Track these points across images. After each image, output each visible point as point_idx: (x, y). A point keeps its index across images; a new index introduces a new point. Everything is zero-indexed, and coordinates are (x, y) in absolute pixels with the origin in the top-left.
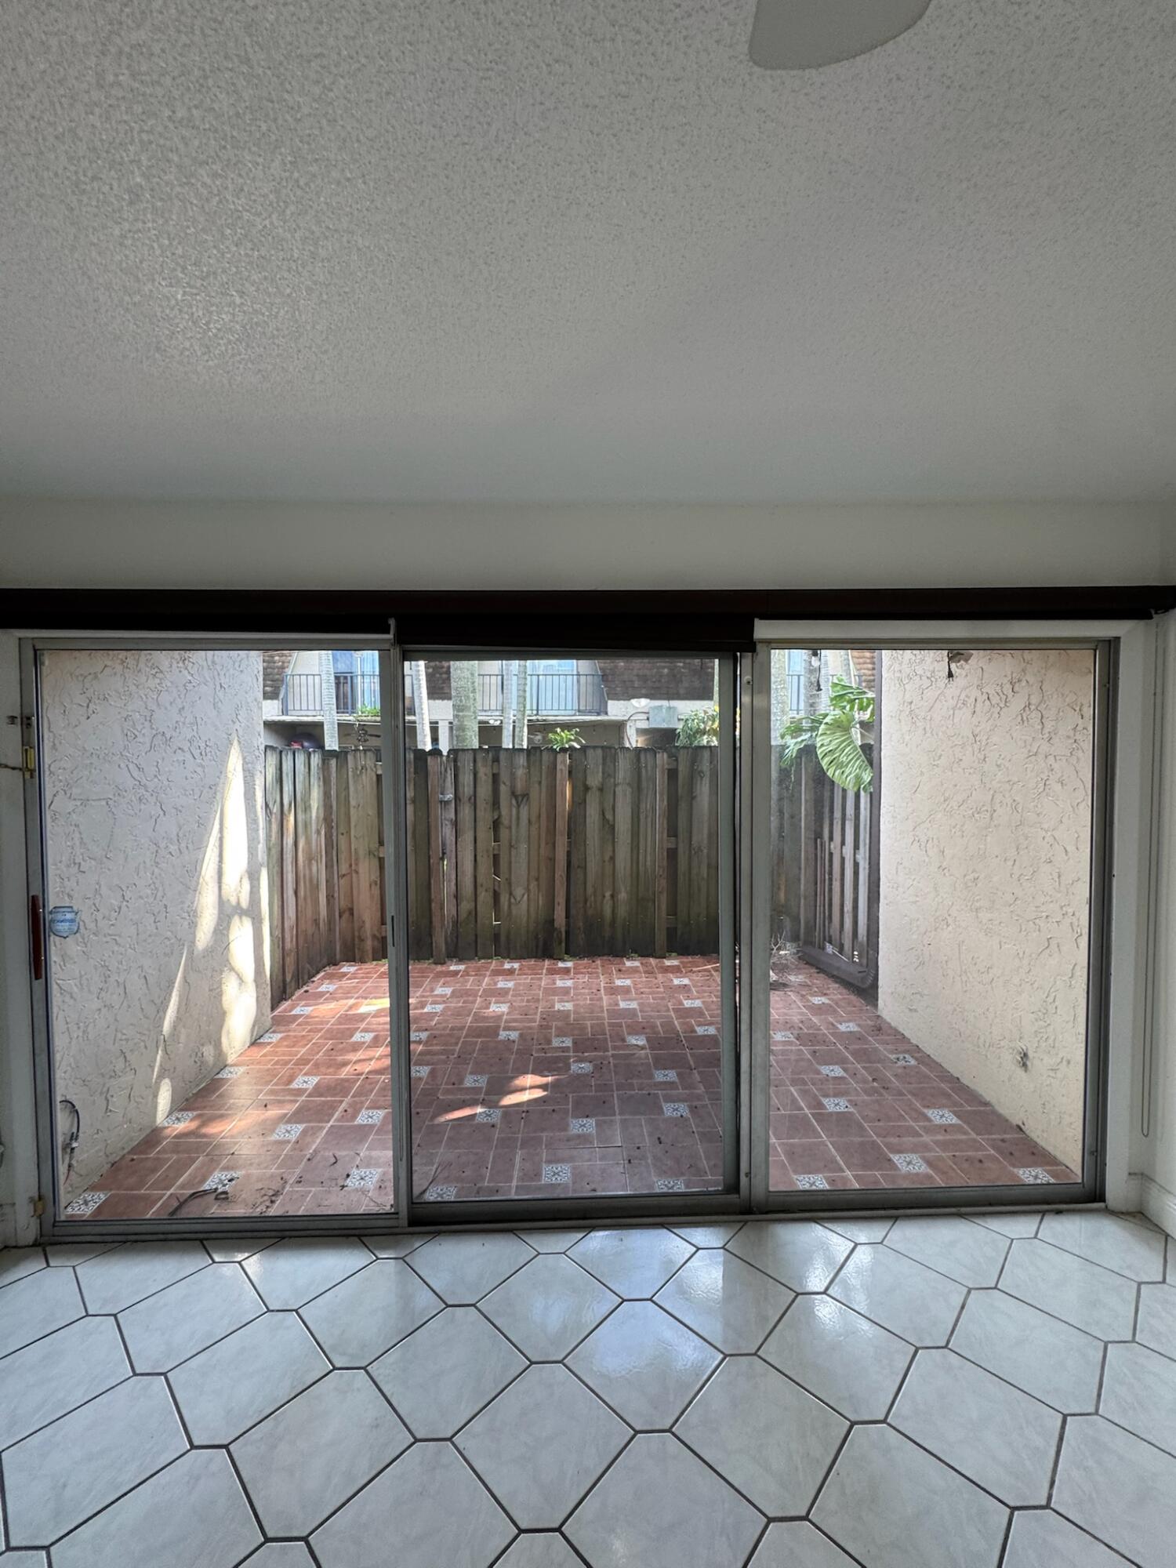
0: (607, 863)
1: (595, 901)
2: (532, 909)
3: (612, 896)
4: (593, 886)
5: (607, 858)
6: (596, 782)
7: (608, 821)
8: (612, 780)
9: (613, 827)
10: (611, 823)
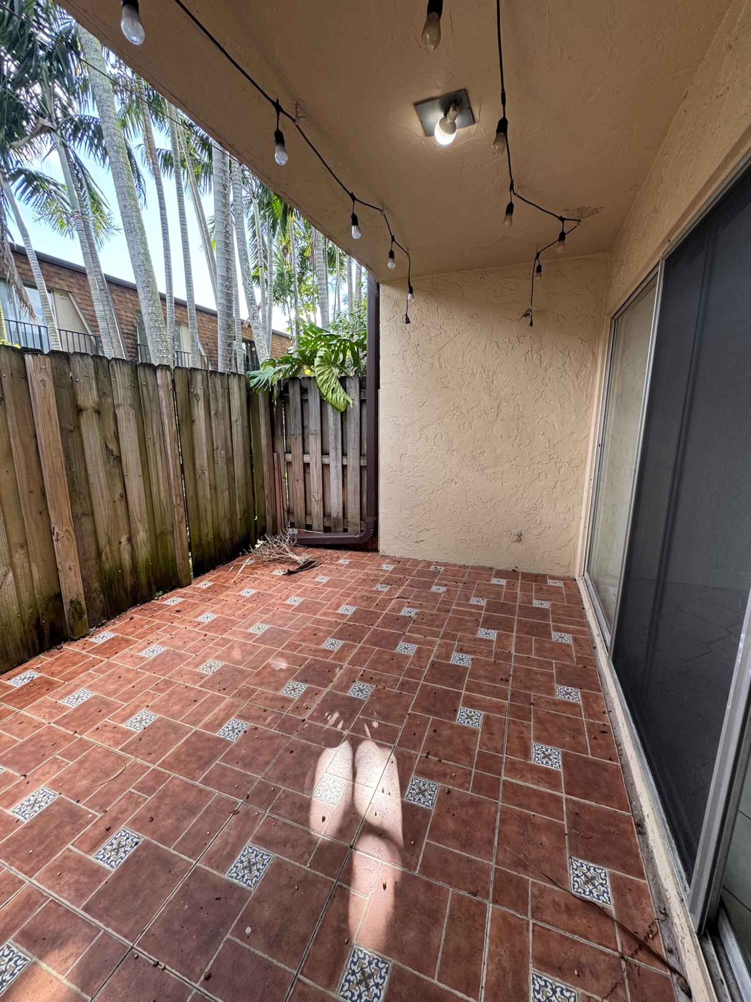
0: (118, 503)
1: (111, 551)
2: (23, 590)
3: (130, 540)
4: (107, 535)
5: (117, 497)
6: (91, 401)
7: (111, 451)
8: (109, 400)
9: (119, 459)
10: (116, 453)
